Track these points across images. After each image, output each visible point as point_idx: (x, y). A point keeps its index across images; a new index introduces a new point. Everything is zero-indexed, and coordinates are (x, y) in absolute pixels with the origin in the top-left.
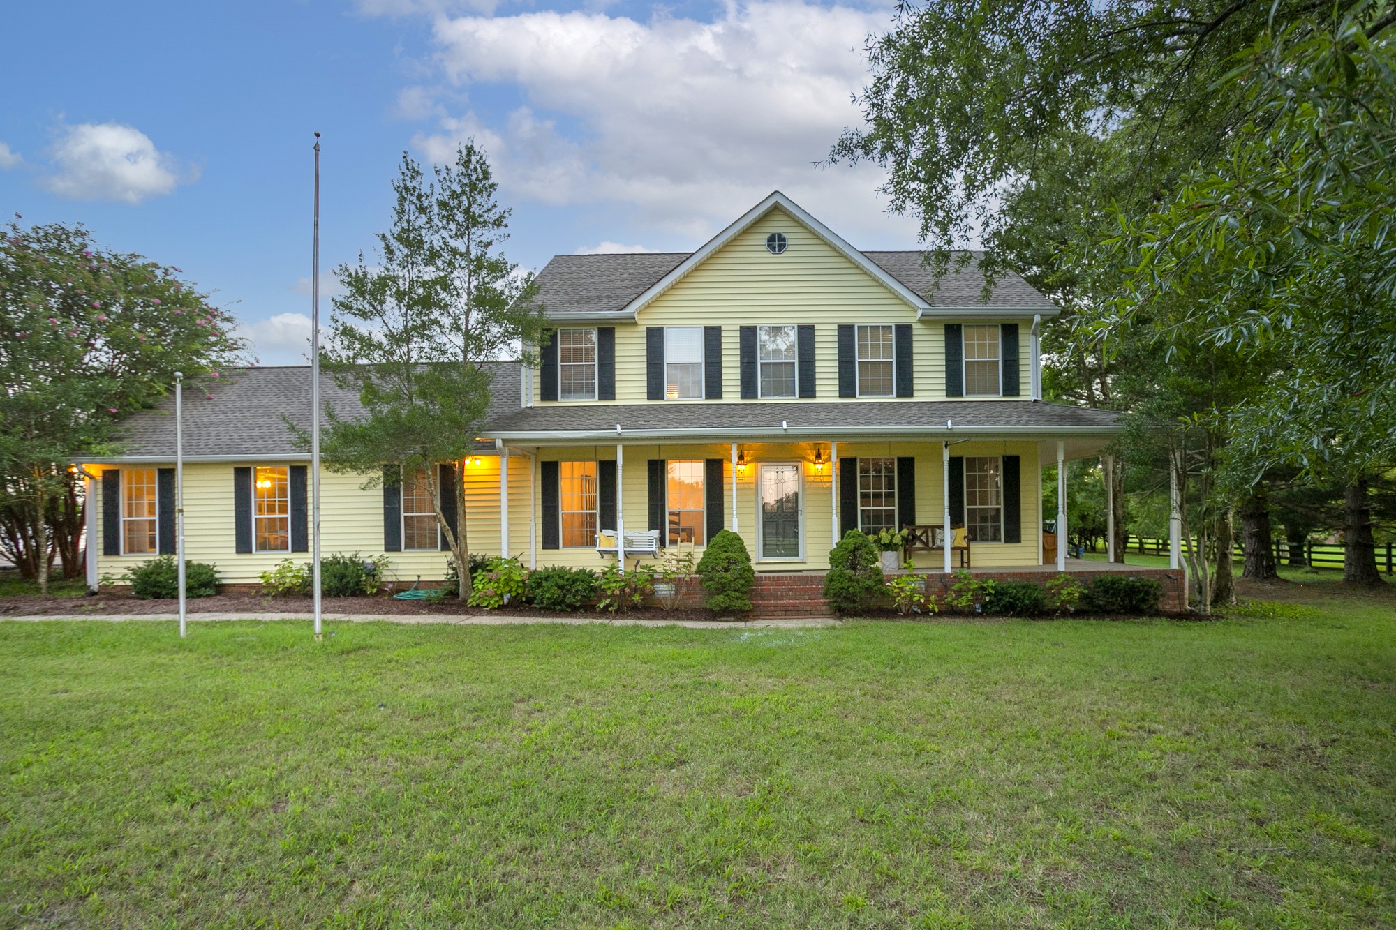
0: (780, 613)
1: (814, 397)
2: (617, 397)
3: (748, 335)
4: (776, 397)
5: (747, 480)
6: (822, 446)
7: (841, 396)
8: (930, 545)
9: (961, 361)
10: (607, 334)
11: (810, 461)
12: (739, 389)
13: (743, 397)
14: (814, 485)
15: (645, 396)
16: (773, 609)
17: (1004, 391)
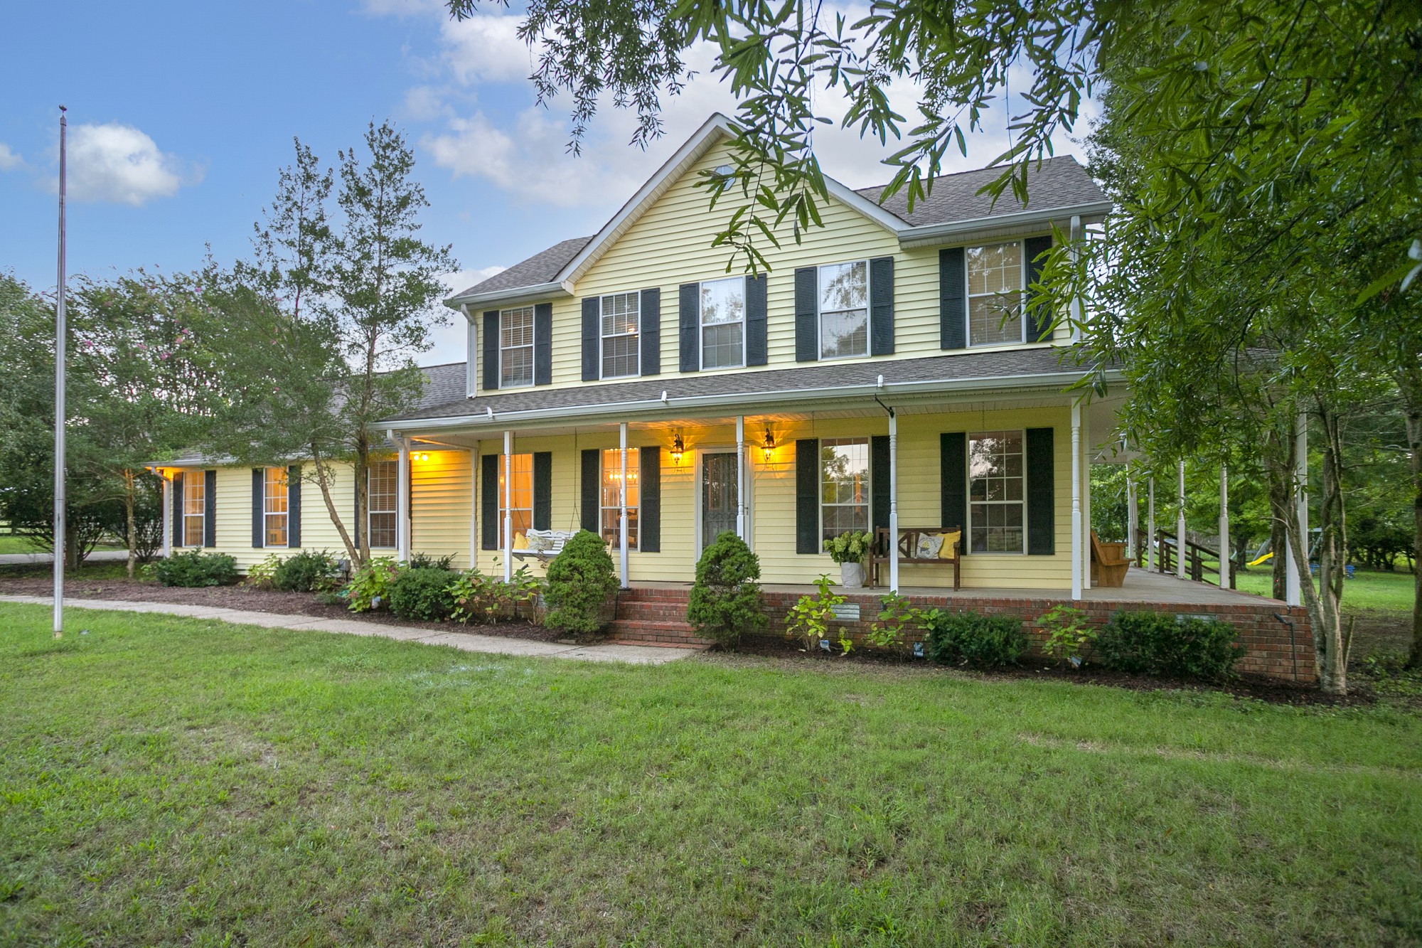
0: (650, 638)
1: (766, 364)
2: (554, 380)
3: (689, 294)
4: (720, 368)
5: (687, 471)
6: (775, 426)
7: (798, 360)
8: (912, 554)
9: (962, 298)
10: (544, 310)
11: (758, 444)
12: (677, 361)
13: (682, 371)
14: (764, 476)
15: (580, 377)
16: (642, 632)
17: (1028, 335)
